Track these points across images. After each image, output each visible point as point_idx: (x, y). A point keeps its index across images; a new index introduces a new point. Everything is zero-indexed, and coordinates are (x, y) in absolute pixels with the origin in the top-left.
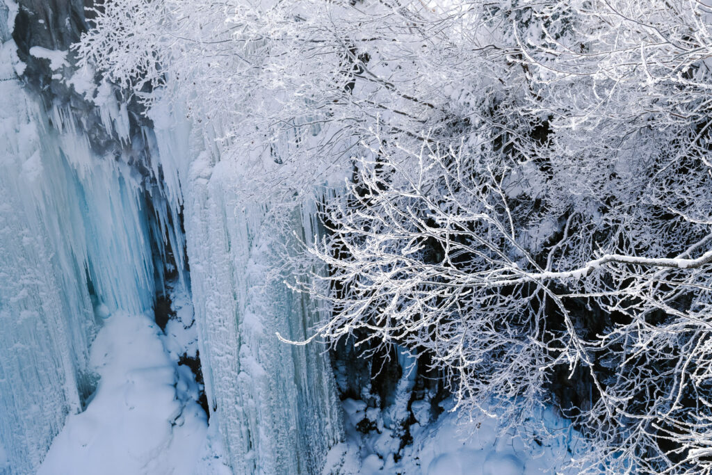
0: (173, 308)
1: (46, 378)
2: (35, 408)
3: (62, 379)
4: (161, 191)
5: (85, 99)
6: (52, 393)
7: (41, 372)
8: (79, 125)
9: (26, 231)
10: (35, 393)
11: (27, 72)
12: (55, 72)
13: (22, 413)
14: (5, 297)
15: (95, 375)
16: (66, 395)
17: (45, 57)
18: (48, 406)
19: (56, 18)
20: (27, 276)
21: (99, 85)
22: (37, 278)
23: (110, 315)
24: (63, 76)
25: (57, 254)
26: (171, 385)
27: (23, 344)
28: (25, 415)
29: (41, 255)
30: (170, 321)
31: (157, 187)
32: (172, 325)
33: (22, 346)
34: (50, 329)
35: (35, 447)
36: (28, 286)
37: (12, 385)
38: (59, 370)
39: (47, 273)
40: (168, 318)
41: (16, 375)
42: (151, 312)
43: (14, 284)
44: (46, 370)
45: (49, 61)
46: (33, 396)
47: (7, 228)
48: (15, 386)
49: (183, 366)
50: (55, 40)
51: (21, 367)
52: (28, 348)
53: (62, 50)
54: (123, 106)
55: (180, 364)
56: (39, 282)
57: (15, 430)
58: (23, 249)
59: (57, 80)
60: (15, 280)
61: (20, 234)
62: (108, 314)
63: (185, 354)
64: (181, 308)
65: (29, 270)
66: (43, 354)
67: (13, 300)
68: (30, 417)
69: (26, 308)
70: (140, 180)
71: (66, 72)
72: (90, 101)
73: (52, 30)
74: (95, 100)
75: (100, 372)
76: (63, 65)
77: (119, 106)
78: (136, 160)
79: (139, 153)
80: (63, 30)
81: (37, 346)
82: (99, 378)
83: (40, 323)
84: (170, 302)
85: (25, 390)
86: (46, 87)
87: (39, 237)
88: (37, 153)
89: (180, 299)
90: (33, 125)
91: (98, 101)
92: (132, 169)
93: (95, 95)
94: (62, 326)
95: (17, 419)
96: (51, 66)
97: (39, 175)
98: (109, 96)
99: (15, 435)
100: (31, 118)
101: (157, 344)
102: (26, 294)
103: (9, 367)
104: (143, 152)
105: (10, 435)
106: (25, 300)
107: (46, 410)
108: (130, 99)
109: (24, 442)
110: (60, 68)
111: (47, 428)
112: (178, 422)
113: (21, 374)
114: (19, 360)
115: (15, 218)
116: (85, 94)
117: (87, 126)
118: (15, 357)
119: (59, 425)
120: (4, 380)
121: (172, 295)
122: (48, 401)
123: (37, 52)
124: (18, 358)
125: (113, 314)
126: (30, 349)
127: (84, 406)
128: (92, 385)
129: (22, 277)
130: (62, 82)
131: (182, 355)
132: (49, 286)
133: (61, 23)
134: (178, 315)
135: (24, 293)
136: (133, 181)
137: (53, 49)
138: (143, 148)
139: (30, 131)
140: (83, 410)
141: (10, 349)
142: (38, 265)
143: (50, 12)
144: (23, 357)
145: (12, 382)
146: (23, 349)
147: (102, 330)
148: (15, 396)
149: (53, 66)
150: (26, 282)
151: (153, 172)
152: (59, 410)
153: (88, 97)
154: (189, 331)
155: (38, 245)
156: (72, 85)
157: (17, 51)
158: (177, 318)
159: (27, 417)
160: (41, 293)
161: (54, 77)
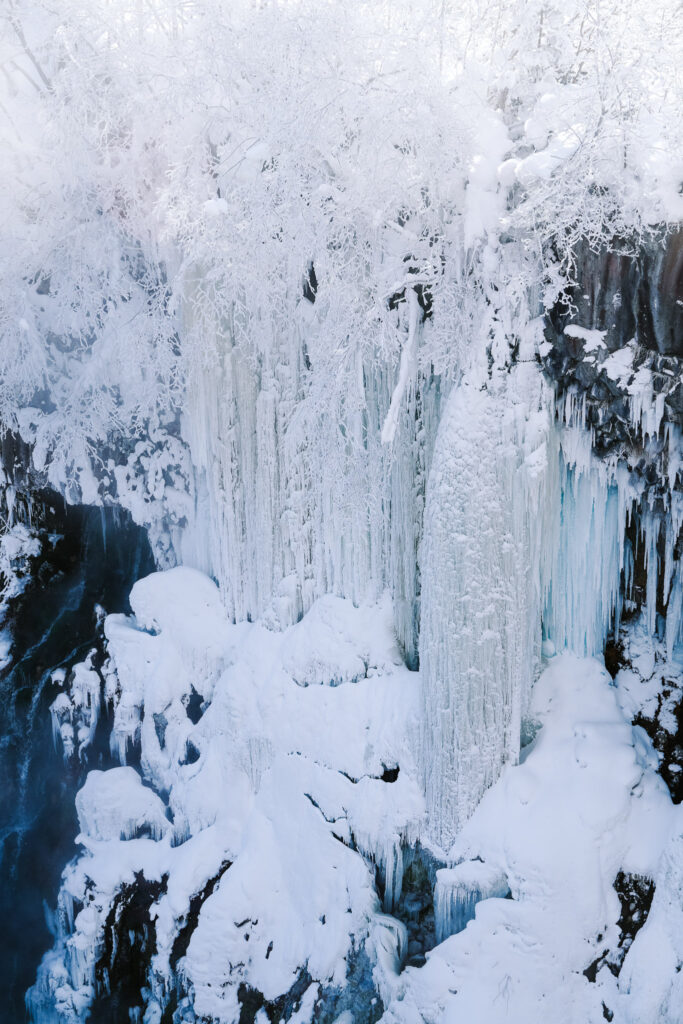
0: (626, 655)
1: (492, 715)
2: (474, 749)
3: (507, 719)
4: (666, 505)
5: (618, 386)
6: (494, 735)
7: (489, 706)
8: (591, 420)
9: (509, 536)
10: (477, 731)
11: (552, 354)
12: (589, 354)
13: (460, 752)
14: (471, 611)
15: (535, 723)
16: (507, 740)
17: (580, 337)
18: (488, 749)
19: (602, 295)
20: (498, 589)
21: (637, 371)
22: (508, 593)
23: (555, 654)
24: (597, 359)
25: (531, 569)
26: (629, 745)
27: (478, 669)
28: (464, 756)
29: (517, 567)
30: (621, 671)
31: (662, 500)
32: (624, 675)
33: (477, 672)
34: (509, 656)
35: (466, 797)
36: (497, 601)
37: (456, 717)
38: (506, 708)
39: (519, 589)
40: (619, 668)
41: (464, 706)
42: (601, 656)
43: (484, 596)
44: (494, 705)
45: (584, 341)
46: (475, 734)
47: (491, 530)
48: (459, 719)
49: (638, 727)
50: (595, 319)
51: (469, 699)
52: (482, 675)
53: (600, 329)
54: (661, 397)
55: (634, 723)
56: (509, 599)
57: (446, 773)
58: (502, 556)
59: (589, 363)
60: (485, 592)
61: (501, 539)
62: (553, 653)
63: (640, 713)
64: (638, 656)
65: (502, 583)
66: (495, 685)
67: (479, 615)
68: (467, 759)
69: (489, 628)
70: (641, 489)
71: (601, 355)
72: (623, 389)
73: (595, 307)
74: (629, 388)
75: (542, 719)
76: (599, 347)
77: (654, 398)
78: (648, 463)
79: (654, 456)
80: (607, 307)
81: (491, 675)
82: (540, 727)
83: (499, 648)
84: (623, 648)
85: (469, 726)
86: (570, 371)
87: (520, 545)
88: (544, 444)
89: (638, 646)
90: (544, 414)
91: (632, 389)
92: (632, 476)
93: (630, 383)
94: (521, 654)
95: (452, 760)
96: (584, 347)
97: (542, 471)
98: (647, 384)
99: (445, 780)
100: (544, 406)
101: (610, 695)
102: (493, 610)
103: (457, 695)
104: (660, 454)
105: (439, 778)
106: (491, 617)
107: (484, 754)
108: (674, 389)
109: (455, 789)
110: (595, 350)
111: (481, 776)
112: (637, 791)
113: (468, 706)
114: (470, 689)
115: (501, 519)
116: (619, 380)
117: (604, 419)
118: (467, 683)
119: (495, 775)
120: (448, 710)
121: (626, 641)
122: (488, 744)
123: (572, 331)
124: (470, 685)
125: (559, 654)
126: (485, 677)
127: (522, 759)
128: (529, 735)
129: (493, 589)
130: (593, 366)
131: (636, 714)
132: (518, 605)
133: (607, 300)
134: (634, 665)
135: (491, 608)
136: (631, 489)
137: (590, 329)
138: (660, 450)
139: (542, 420)
140: (521, 763)
141: (464, 674)
142: (512, 578)
143: (598, 287)
144: (475, 685)
145: (457, 713)
146: (477, 675)
147: (547, 670)
148: (456, 730)
149: (587, 348)
150: (497, 596)
151: (667, 480)
152: (498, 757)
153: (623, 385)
154: (645, 685)
155: (516, 554)
156: (604, 370)
157: (544, 330)
158: (631, 668)
159: (464, 759)
160: (508, 611)
161: (586, 359)
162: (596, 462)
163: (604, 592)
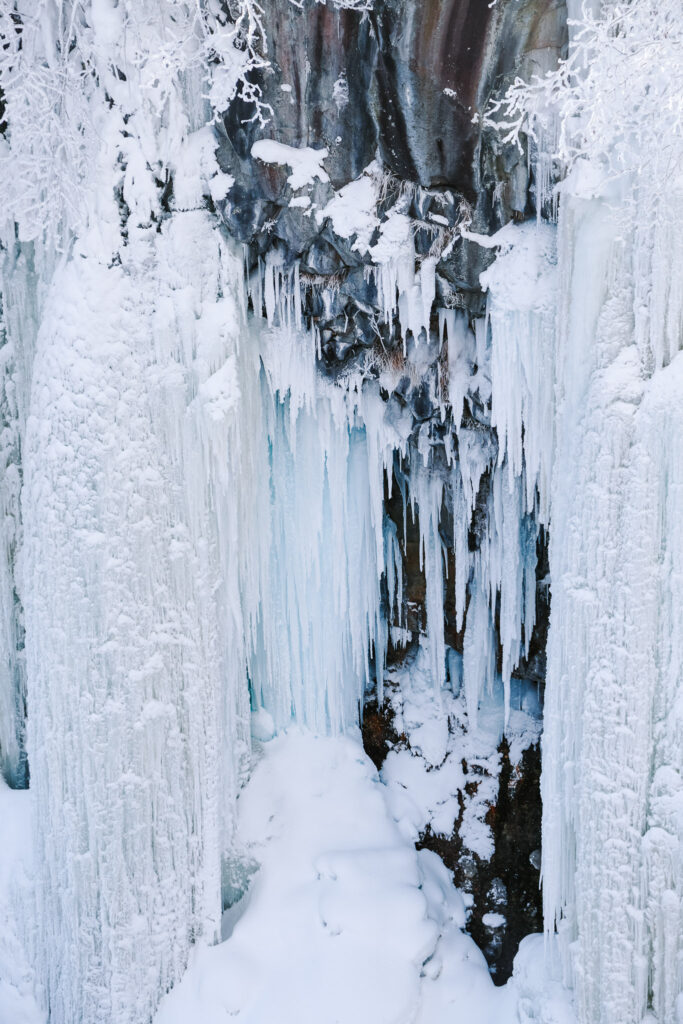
0: (399, 725)
1: (168, 856)
2: (138, 923)
3: (196, 860)
4: (450, 455)
5: (354, 247)
6: (174, 892)
7: (162, 840)
8: (311, 311)
9: (180, 528)
10: (143, 888)
11: (235, 195)
12: (298, 192)
13: (113, 932)
14: (120, 669)
15: (245, 862)
16: (197, 898)
17: (281, 162)
18: (163, 920)
19: (314, 82)
20: (167, 625)
21: (385, 219)
22: (184, 632)
23: (275, 734)
24: (313, 201)
25: (223, 586)
26: (414, 886)
27: (139, 774)
28: (120, 937)
29: (199, 582)
30: (391, 755)
31: (442, 447)
32: (395, 760)
33: (137, 779)
34: (193, 745)
35: (127, 1014)
36: (166, 647)
37: (103, 866)
38: (193, 840)
39: (205, 622)
40: (387, 750)
41: (115, 844)
42: (357, 732)
43: (142, 641)
44: (171, 837)
45: (288, 169)
46: (139, 894)
47: (147, 519)
48: (108, 870)
49: (425, 852)
50: (304, 128)
51: (125, 831)
52: (146, 784)
53: (315, 146)
54: (429, 264)
55: (419, 847)
56: (187, 642)
57: (88, 974)
58: (169, 565)
59: (300, 209)
60: (143, 633)
61: (167, 535)
62: (272, 732)
63: (428, 827)
64: (419, 726)
65: (172, 613)
66: (170, 800)
67: (135, 675)
68: (126, 942)
69: (155, 697)
70: (406, 430)
71: (321, 193)
72: (363, 253)
73: (303, 105)
74: (373, 251)
75: (259, 854)
76: (316, 178)
77: (417, 266)
78: (415, 383)
79: (425, 370)
80: (325, 106)
81: (163, 782)
82: (255, 869)
83: (175, 731)
84: (392, 714)
85: (126, 879)
86: (268, 225)
87: (202, 543)
88: (231, 361)
89: (418, 707)
90: (228, 302)
91: (378, 253)
92: (390, 407)
93: (373, 242)
94: (215, 739)
95: (98, 947)
96: (290, 180)
97: (232, 408)
98: (403, 243)
99: (87, 986)
100: (226, 290)
101: (374, 798)
102: (161, 665)
103: (103, 826)
104: (434, 366)
105: (75, 985)
106: (156, 677)
107: (157, 928)
108: (449, 248)
109: (105, 1002)
110: (309, 185)
111: (153, 972)
112: (431, 969)
113: (124, 842)
114: (125, 811)
115: (164, 499)
116: (354, 238)
117: (333, 309)
118: (120, 802)
119: (178, 966)
120: (88, 855)
121: (396, 700)
122: (163, 910)
123: (265, 151)
124: (124, 805)
125: (281, 733)
126: (151, 786)
127: (226, 932)
128: (236, 885)
129: (158, 627)
130: (308, 213)
131: (423, 829)
132: (203, 652)
133: (323, 93)
134: (413, 742)
135: (155, 661)
136: (389, 431)
137: (297, 147)
138: (433, 359)
139: (225, 316)
140: (224, 940)
141: (112, 785)
142: (190, 604)
143: (306, 69)
144: (134, 804)
145: (104, 860)
146: (137, 786)
147: (262, 765)
148: (105, 892)
149: (295, 181)
150: (165, 638)
151: (449, 411)
152: (182, 932)
153: (362, 245)
154: (434, 774)
155: (195, 561)
156: (327, 220)
157: (216, 152)
158: (409, 747)
159: (120, 944)
160: (187, 665)
161: (294, 203)
162: (325, 385)
163: (354, 616)
